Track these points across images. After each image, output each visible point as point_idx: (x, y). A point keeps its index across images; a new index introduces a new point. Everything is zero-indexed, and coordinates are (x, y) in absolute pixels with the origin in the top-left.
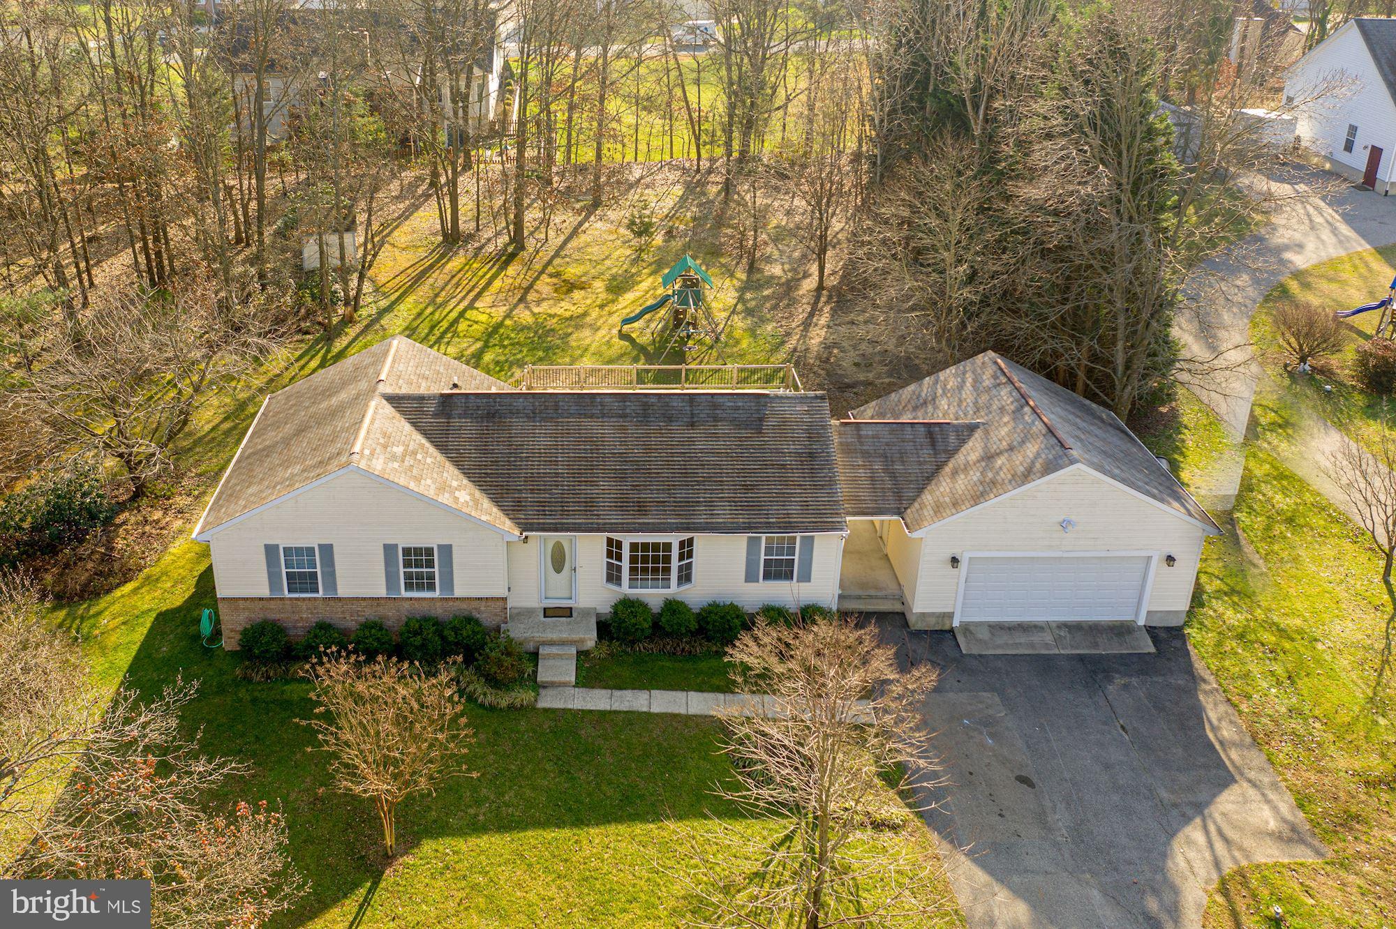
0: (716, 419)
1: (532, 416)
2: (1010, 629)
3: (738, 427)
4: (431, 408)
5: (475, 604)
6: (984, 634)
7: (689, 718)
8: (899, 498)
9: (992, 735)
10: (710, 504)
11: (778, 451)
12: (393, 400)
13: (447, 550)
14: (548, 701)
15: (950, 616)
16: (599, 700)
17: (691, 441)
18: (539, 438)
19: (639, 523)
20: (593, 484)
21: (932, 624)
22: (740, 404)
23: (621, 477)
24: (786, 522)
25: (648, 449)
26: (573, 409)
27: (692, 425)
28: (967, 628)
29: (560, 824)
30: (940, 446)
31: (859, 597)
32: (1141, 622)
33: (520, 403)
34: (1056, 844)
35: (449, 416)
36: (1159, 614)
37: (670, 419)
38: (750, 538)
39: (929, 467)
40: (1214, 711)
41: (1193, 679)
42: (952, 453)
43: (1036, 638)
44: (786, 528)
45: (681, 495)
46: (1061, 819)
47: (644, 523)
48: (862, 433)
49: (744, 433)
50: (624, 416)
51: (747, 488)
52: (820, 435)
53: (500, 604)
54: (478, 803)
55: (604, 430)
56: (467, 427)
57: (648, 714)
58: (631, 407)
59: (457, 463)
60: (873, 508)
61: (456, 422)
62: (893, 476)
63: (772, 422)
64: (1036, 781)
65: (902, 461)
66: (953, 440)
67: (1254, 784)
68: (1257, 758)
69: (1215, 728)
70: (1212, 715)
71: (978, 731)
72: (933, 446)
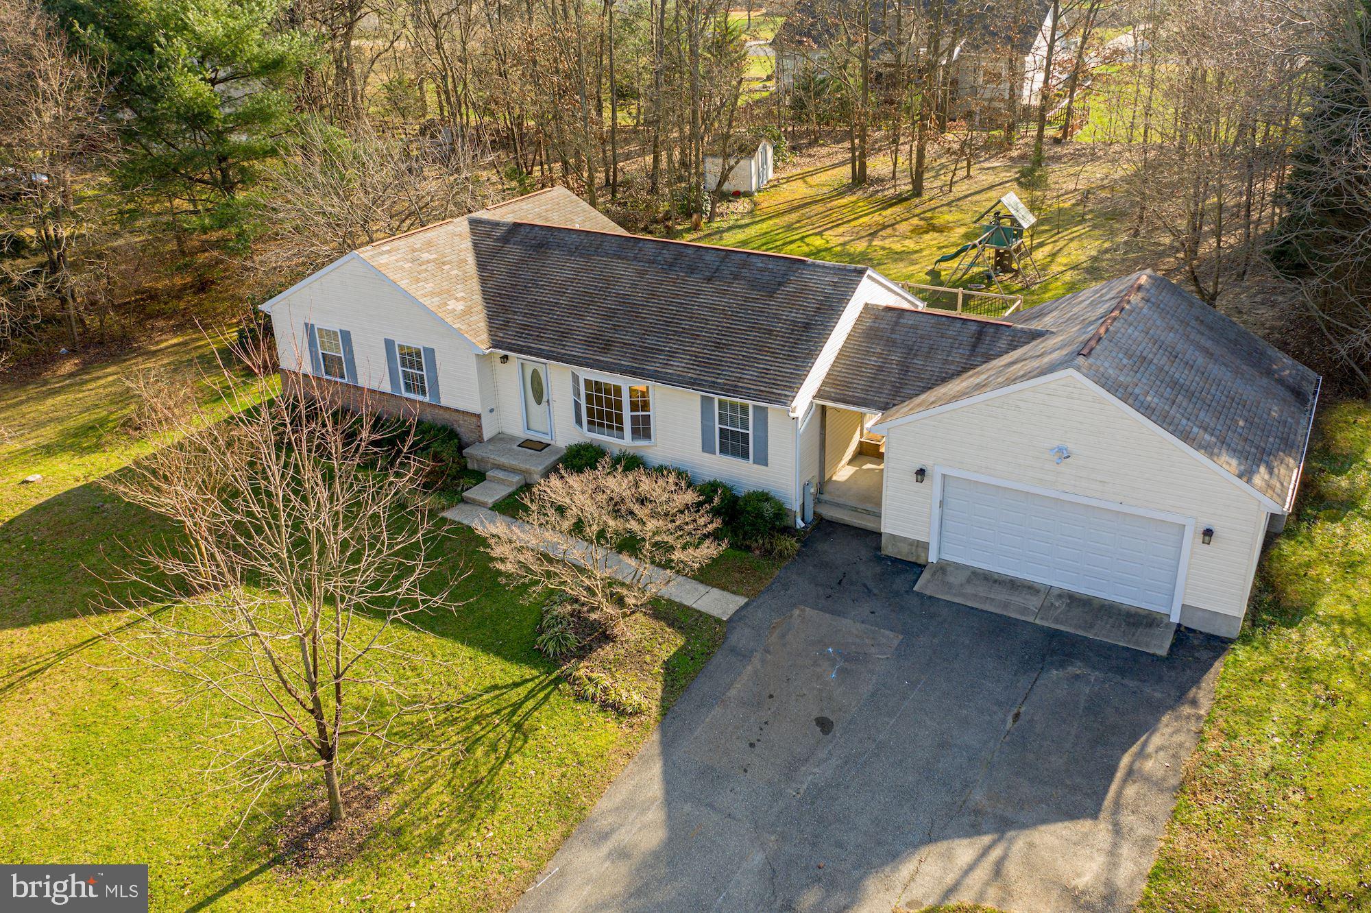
0: (737, 277)
2: (995, 581)
3: (753, 287)
5: (455, 416)
6: (955, 579)
8: (894, 393)
9: (842, 672)
11: (776, 316)
12: (475, 223)
13: (430, 352)
14: (454, 513)
15: (925, 546)
17: (697, 294)
18: (565, 270)
19: (594, 360)
21: (903, 553)
22: (770, 267)
23: (610, 315)
24: (732, 386)
27: (710, 279)
28: (943, 568)
30: (982, 349)
31: (855, 510)
32: (1175, 619)
36: (1200, 613)
37: (692, 270)
38: (702, 397)
39: (953, 368)
40: (1166, 739)
42: (991, 358)
43: (1017, 599)
44: (728, 391)
45: (651, 341)
46: (813, 774)
47: (599, 361)
48: (902, 321)
49: (754, 295)
51: (719, 346)
52: (830, 308)
53: (474, 420)
55: (626, 272)
59: (483, 281)
60: (859, 398)
62: (905, 369)
64: (837, 729)
65: (927, 357)
66: (1002, 344)
67: (1117, 829)
68: (1160, 804)
69: (1141, 755)
70: (1156, 740)
71: (833, 662)
72: (974, 347)
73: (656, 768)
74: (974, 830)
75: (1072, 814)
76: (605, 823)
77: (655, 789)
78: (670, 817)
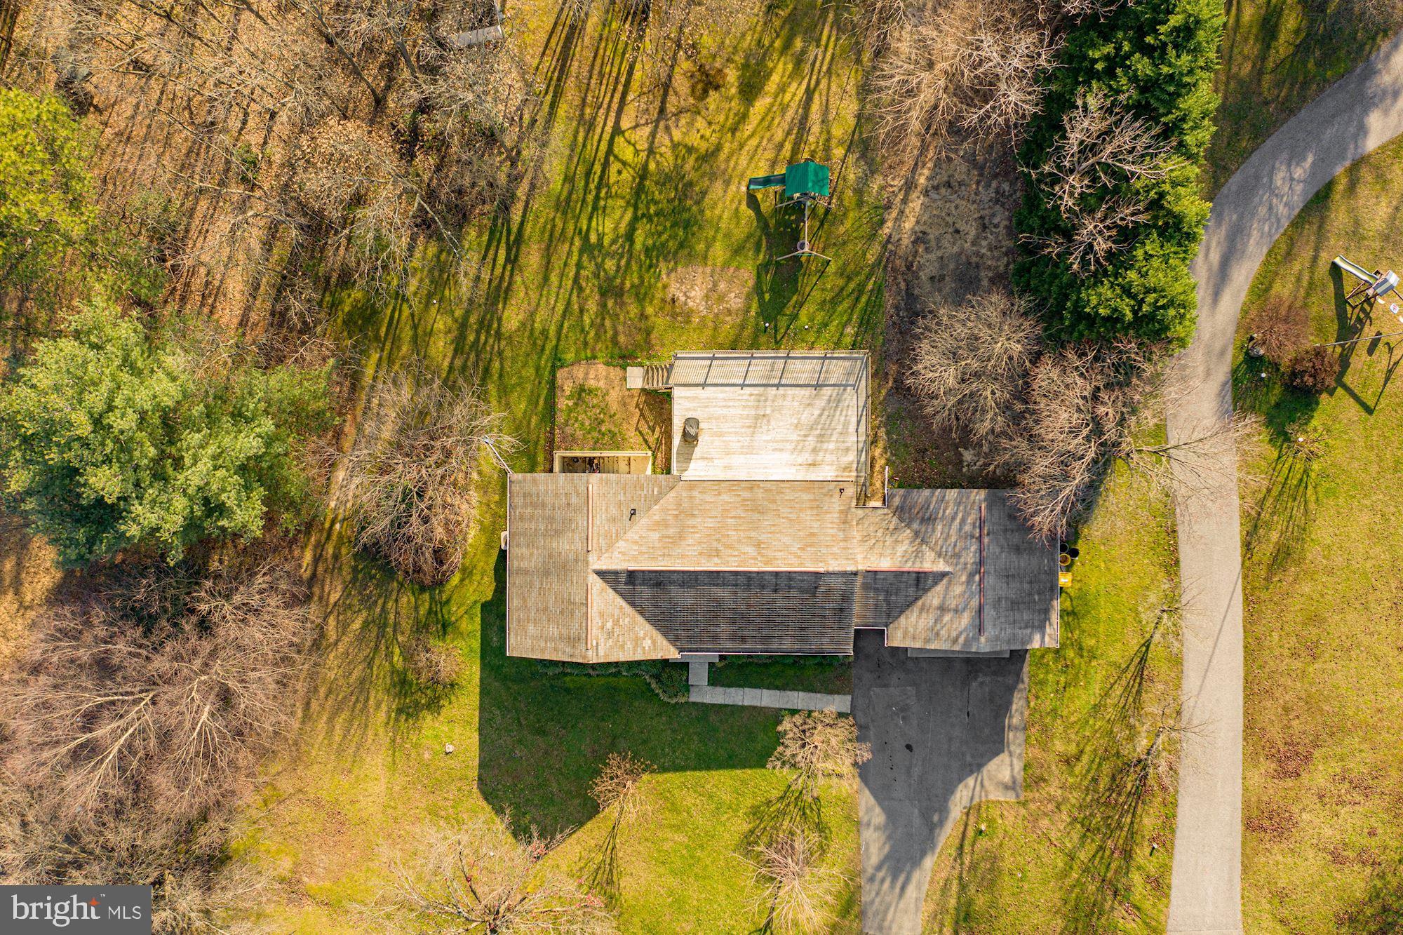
0: (790, 587)
1: (682, 585)
3: (802, 592)
4: (623, 578)
7: (762, 708)
8: (889, 616)
9: (903, 718)
10: (780, 637)
11: (823, 608)
12: (600, 573)
14: (695, 697)
16: (718, 696)
17: (774, 601)
18: (686, 598)
20: (717, 626)
22: (805, 578)
23: (733, 622)
25: (749, 606)
26: (706, 580)
27: (775, 591)
29: (700, 769)
30: (921, 586)
33: (675, 577)
34: (910, 786)
35: (634, 585)
37: (763, 587)
39: (910, 599)
40: (1017, 704)
41: (1018, 679)
42: (926, 591)
44: (819, 651)
45: (765, 633)
46: (917, 771)
48: (877, 577)
49: (806, 596)
50: (736, 585)
51: (802, 629)
52: (849, 598)
54: (665, 756)
55: (723, 593)
56: (645, 591)
57: (743, 707)
58: (741, 579)
59: (642, 614)
60: (873, 622)
61: (639, 588)
62: (888, 603)
63: (822, 589)
64: (914, 746)
65: (896, 594)
66: (930, 582)
67: (1011, 754)
68: (1021, 736)
69: (1011, 717)
70: (1014, 707)
71: (897, 714)
72: (917, 585)
73: (867, 792)
74: (971, 772)
75: (996, 754)
76: (865, 819)
77: (872, 801)
78: (883, 809)
